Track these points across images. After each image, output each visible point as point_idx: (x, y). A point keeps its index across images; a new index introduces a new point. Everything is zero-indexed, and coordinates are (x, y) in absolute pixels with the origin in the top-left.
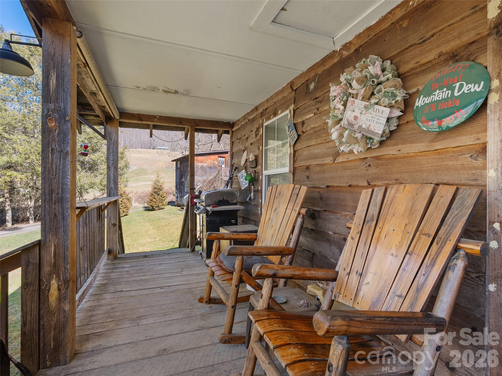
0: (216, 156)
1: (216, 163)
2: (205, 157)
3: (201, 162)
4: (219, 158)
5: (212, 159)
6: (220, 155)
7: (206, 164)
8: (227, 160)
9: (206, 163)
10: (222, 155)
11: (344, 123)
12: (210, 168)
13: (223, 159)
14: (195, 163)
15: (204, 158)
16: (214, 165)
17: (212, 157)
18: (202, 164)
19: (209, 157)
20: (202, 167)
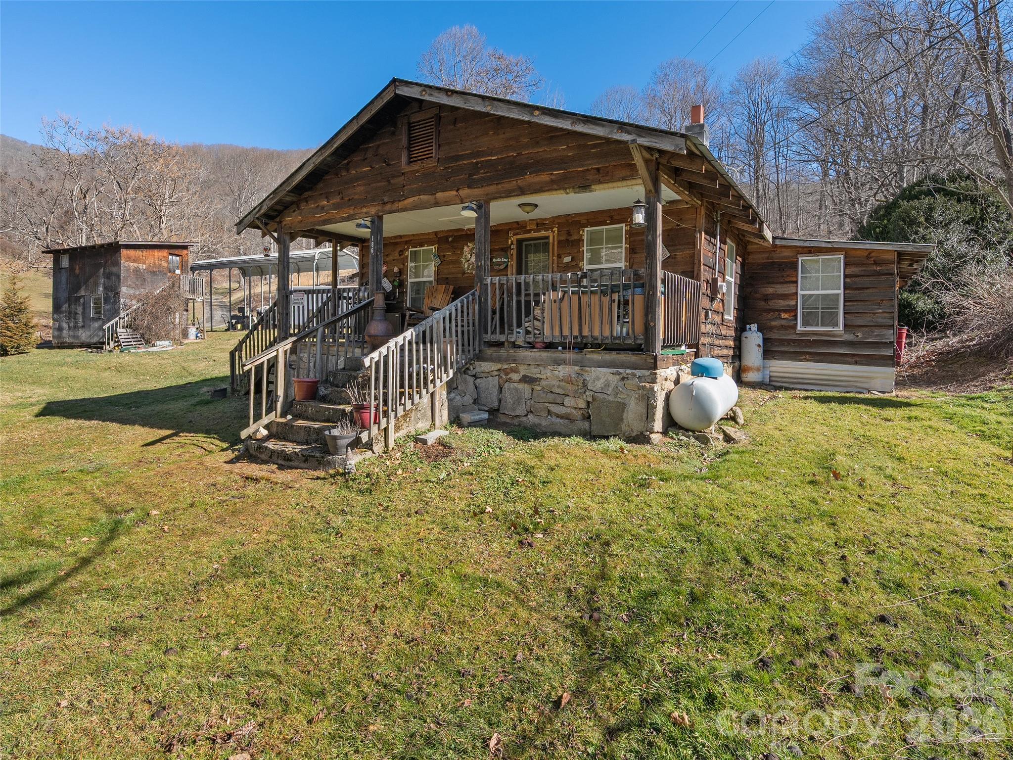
0: (165, 253)
1: (165, 264)
2: (142, 252)
3: (134, 261)
4: (170, 257)
5: (156, 257)
6: (172, 251)
7: (144, 266)
8: (185, 262)
9: (144, 263)
10: (176, 252)
11: (470, 262)
12: (153, 273)
13: (178, 258)
14: (122, 262)
15: (140, 253)
16: (161, 269)
17: (157, 253)
18: (136, 265)
19: (150, 252)
20: (137, 271)
